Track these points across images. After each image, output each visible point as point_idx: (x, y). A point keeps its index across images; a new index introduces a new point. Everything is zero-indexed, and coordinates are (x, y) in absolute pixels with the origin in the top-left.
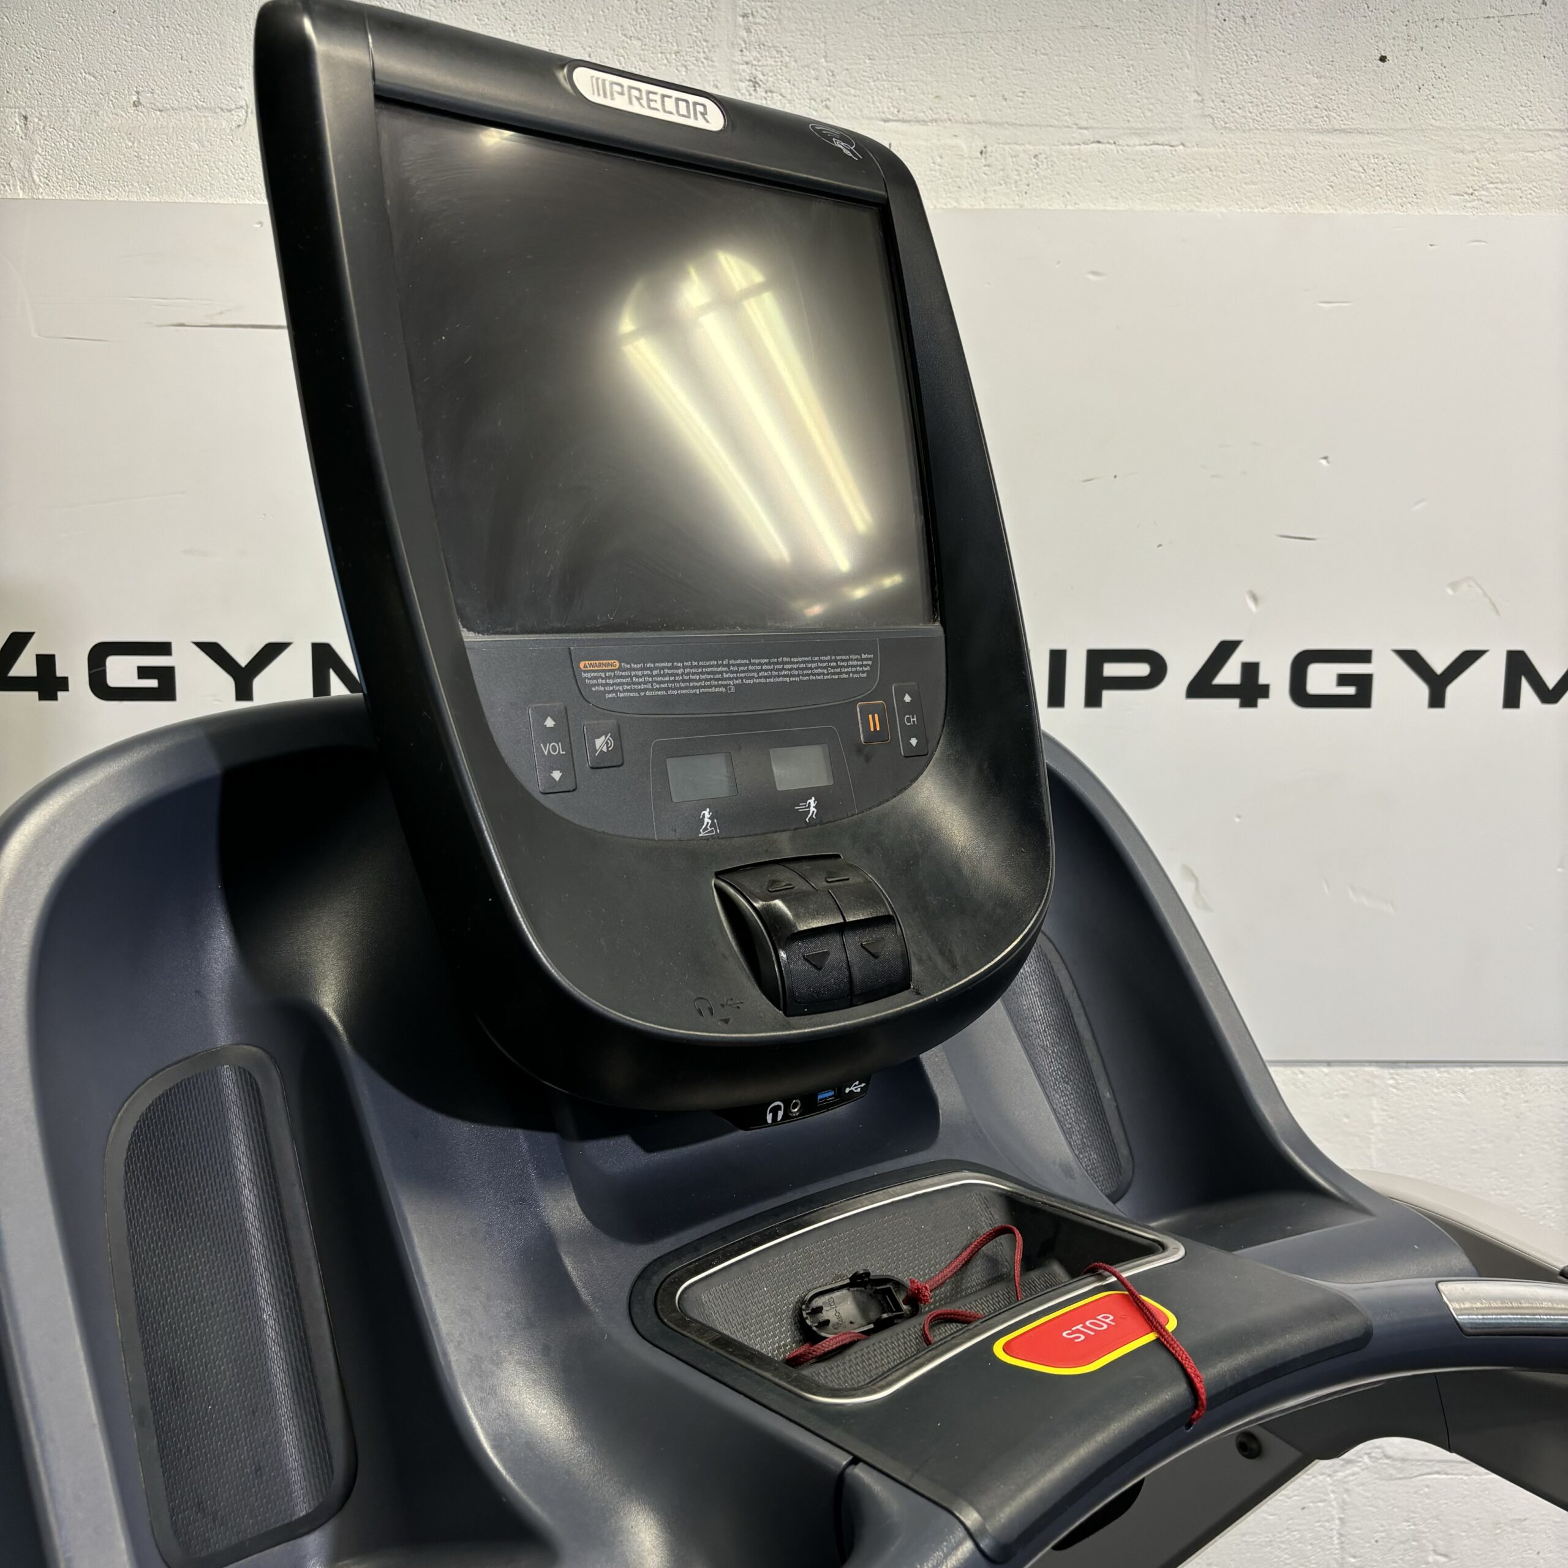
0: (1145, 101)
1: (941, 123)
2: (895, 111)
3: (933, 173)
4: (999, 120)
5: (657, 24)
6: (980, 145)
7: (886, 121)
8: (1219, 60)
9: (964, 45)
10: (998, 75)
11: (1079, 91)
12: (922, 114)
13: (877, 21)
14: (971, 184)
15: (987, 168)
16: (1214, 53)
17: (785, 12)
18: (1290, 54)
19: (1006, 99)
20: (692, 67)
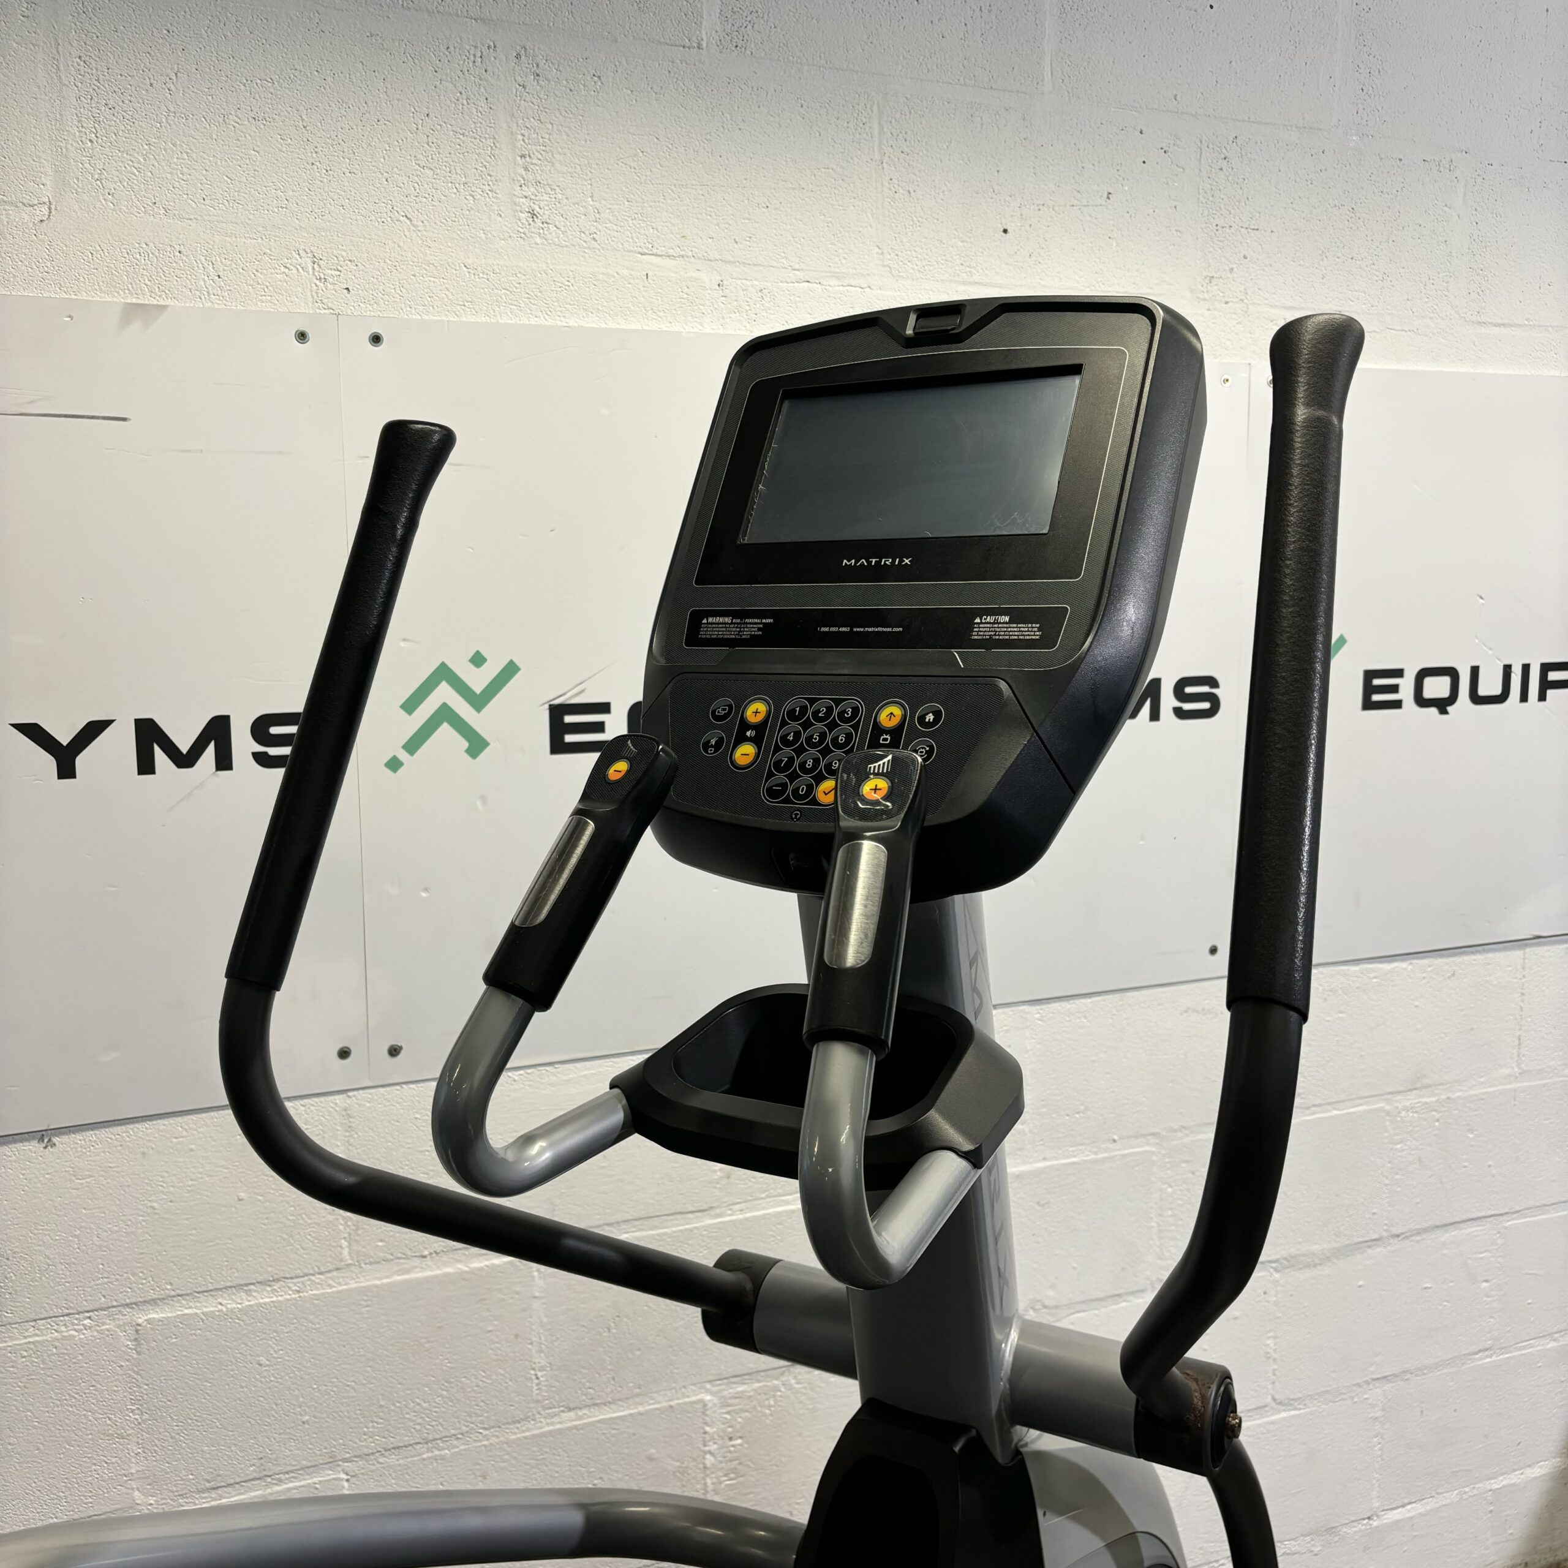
0: (841, 251)
1: (686, 259)
2: (650, 246)
3: (682, 300)
4: (732, 259)
5: (446, 157)
6: (717, 279)
7: (642, 254)
8: (893, 222)
9: (703, 195)
10: (730, 222)
11: (792, 239)
12: (672, 250)
13: (633, 170)
14: (712, 311)
15: (724, 298)
16: (889, 216)
17: (557, 156)
18: (942, 222)
19: (737, 242)
20: (479, 197)
